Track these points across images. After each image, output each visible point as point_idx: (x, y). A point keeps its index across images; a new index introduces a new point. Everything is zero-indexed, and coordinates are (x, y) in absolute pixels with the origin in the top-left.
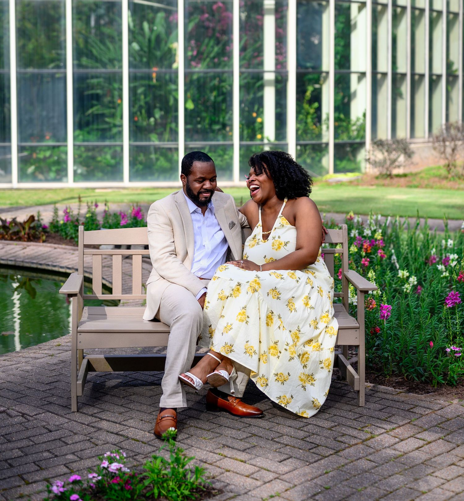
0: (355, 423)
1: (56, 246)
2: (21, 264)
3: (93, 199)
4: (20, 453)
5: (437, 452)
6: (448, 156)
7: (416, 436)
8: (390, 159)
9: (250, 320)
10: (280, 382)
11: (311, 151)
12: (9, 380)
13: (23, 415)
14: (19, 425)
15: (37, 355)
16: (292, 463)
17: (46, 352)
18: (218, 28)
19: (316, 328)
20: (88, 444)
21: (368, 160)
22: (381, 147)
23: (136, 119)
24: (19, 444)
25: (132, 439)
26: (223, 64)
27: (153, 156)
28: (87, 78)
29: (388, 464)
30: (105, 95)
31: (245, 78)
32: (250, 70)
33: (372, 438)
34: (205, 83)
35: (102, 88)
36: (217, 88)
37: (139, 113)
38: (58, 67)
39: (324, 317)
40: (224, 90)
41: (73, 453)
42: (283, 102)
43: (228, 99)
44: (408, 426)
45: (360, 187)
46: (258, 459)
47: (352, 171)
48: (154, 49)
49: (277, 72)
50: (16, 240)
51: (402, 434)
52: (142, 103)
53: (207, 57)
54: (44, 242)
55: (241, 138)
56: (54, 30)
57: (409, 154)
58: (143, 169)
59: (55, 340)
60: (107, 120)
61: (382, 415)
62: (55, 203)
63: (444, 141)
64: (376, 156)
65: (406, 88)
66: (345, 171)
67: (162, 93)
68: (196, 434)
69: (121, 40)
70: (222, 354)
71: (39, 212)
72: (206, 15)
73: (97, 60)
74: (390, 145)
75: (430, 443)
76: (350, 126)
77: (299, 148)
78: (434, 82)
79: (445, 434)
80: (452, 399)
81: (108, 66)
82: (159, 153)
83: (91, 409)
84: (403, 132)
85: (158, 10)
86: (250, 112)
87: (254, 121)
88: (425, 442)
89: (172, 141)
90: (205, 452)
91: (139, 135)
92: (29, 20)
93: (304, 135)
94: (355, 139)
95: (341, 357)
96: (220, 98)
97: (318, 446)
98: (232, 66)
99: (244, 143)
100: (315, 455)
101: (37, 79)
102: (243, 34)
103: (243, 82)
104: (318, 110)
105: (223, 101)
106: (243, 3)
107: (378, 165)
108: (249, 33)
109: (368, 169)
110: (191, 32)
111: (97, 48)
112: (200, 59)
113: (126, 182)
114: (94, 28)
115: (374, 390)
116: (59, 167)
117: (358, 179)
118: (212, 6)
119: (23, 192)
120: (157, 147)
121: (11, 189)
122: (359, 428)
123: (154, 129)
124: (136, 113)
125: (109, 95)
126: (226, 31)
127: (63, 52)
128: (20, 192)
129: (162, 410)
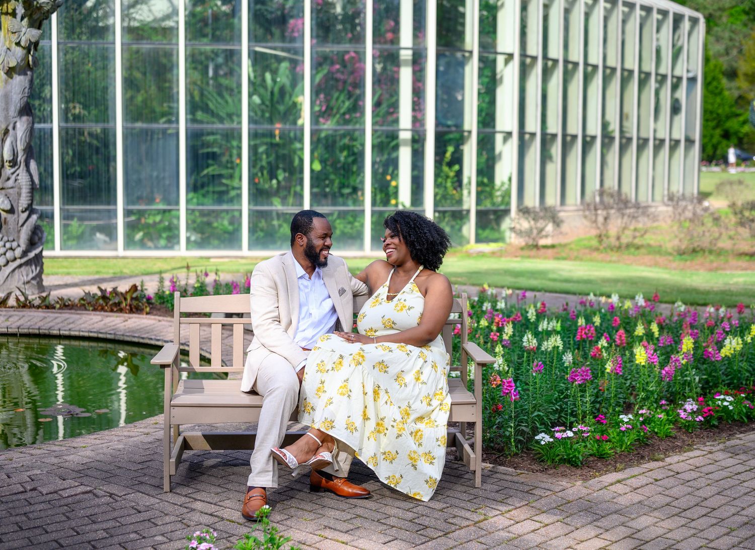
0: (469, 504)
1: (161, 318)
2: (121, 338)
3: (203, 268)
4: (105, 535)
5: (553, 535)
6: (600, 225)
7: (533, 518)
8: (537, 228)
9: (353, 395)
10: (388, 461)
11: (451, 219)
12: (98, 459)
13: (111, 495)
14: (106, 506)
15: (131, 434)
16: (396, 545)
17: (141, 430)
18: (349, 81)
19: (430, 405)
20: (179, 526)
21: (512, 229)
22: (526, 215)
23: (257, 181)
24: (105, 526)
25: (227, 520)
26: (355, 120)
27: (275, 223)
28: (202, 135)
29: (500, 547)
30: (223, 154)
31: (379, 137)
32: (384, 128)
33: (485, 519)
34: (334, 142)
35: (220, 147)
36: (348, 147)
37: (260, 174)
38: (169, 122)
39: (438, 394)
40: (356, 150)
41: (163, 535)
42: (419, 164)
43: (359, 160)
44: (525, 508)
45: (503, 259)
46: (361, 541)
47: (495, 241)
48: (278, 102)
49: (414, 131)
50: (116, 312)
51: (518, 516)
52: (264, 163)
53: (337, 113)
54: (147, 314)
55: (374, 203)
56: (165, 81)
57: (557, 223)
58: (263, 237)
59: (152, 418)
60: (224, 181)
61: (499, 497)
62: (161, 272)
63: (596, 209)
64: (521, 225)
65: (556, 150)
66: (487, 240)
67: (285, 152)
68: (296, 515)
69: (240, 92)
70: (322, 430)
71: (142, 282)
72: (338, 66)
73: (213, 114)
74: (537, 212)
75: (548, 525)
76: (494, 191)
77: (437, 214)
78: (587, 144)
79: (564, 517)
80: (576, 481)
81: (225, 122)
82: (282, 219)
83: (186, 489)
84: (552, 199)
85: (284, 59)
86: (385, 173)
87: (388, 183)
88: (542, 525)
89: (297, 206)
90: (304, 534)
91: (260, 199)
92: (138, 69)
93: (443, 201)
94: (499, 206)
95: (459, 435)
96: (350, 159)
98: (364, 123)
99: (377, 208)
100: (422, 537)
101: (147, 135)
102: (377, 88)
103: (376, 142)
104: (459, 174)
105: (354, 162)
106: (378, 53)
107: (524, 234)
108: (385, 87)
109: (512, 239)
110: (319, 85)
111: (214, 101)
112: (329, 115)
113: (245, 251)
114: (212, 78)
115: (493, 472)
116: (170, 234)
117: (501, 250)
118: (343, 56)
119: (130, 260)
120: (280, 212)
121: (116, 258)
122: (472, 510)
123: (276, 193)
124: (256, 174)
125: (227, 154)
126: (359, 84)
127: (175, 105)
128: (126, 261)
129: (251, 488)
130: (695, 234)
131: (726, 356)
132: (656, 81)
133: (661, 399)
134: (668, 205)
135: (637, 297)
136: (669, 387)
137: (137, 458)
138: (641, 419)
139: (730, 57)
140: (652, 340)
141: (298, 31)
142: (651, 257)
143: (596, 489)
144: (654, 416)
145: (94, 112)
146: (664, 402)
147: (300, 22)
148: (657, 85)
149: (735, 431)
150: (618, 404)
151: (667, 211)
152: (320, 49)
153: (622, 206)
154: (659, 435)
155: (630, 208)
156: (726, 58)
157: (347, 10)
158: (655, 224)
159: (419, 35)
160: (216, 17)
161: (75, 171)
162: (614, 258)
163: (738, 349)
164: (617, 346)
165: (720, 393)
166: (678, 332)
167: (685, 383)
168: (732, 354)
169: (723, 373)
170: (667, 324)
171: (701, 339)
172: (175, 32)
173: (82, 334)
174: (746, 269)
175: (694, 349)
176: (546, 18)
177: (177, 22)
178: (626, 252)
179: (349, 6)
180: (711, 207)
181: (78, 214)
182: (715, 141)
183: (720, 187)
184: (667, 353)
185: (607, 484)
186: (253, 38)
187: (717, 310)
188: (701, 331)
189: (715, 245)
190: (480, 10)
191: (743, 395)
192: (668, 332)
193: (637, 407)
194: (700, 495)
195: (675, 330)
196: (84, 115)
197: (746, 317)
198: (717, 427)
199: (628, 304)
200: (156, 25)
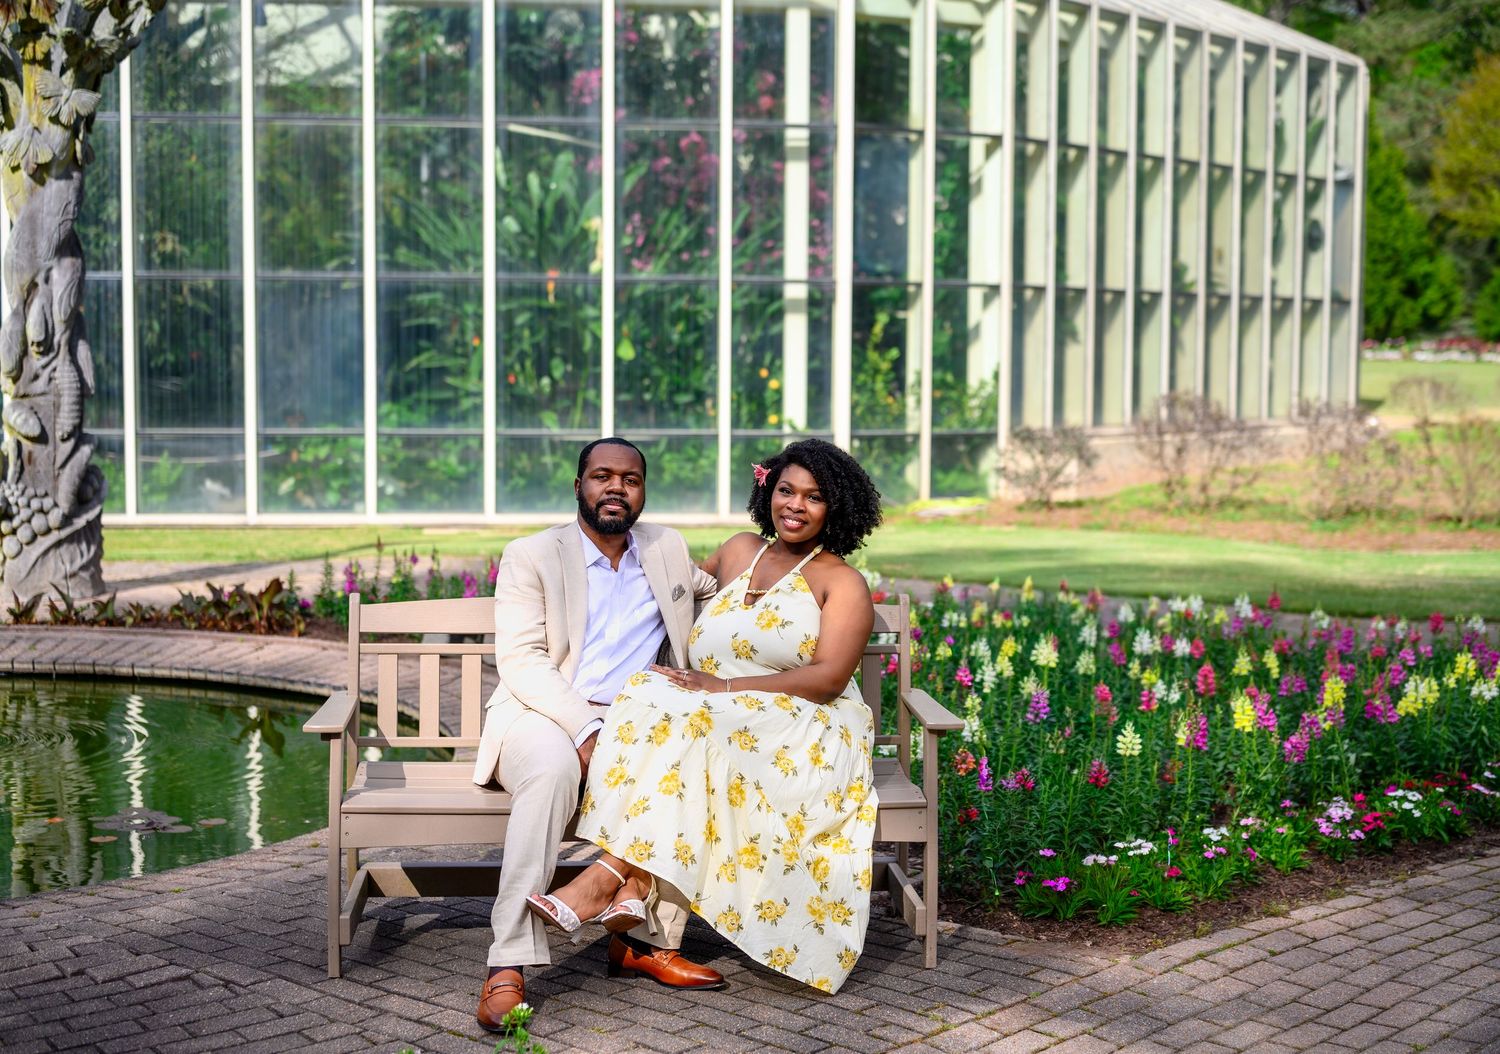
0: (913, 1001)
1: (326, 643)
2: (251, 682)
3: (409, 548)
6: (1168, 463)
7: (1036, 1027)
8: (1047, 469)
9: (688, 793)
10: (769, 921)
11: (883, 452)
12: (203, 914)
13: (227, 984)
14: (216, 1004)
15: (267, 866)
17: (287, 858)
18: (689, 189)
19: (840, 809)
20: (357, 1042)
21: (1001, 472)
22: (1027, 444)
23: (512, 379)
24: (215, 1043)
25: (450, 1032)
26: (699, 263)
27: (548, 459)
28: (408, 291)
30: (448, 329)
31: (745, 295)
32: (756, 278)
33: (944, 1030)
34: (660, 305)
35: (443, 315)
36: (686, 316)
37: (517, 367)
38: (345, 267)
39: (854, 789)
40: (701, 321)
42: (823, 347)
43: (708, 339)
44: (1020, 1007)
45: (983, 529)
47: (968, 493)
48: (552, 229)
49: (812, 283)
50: (242, 631)
51: (1007, 1023)
52: (526, 346)
53: (665, 249)
54: (301, 635)
55: (736, 422)
56: (337, 189)
57: (1087, 458)
58: (525, 487)
59: (308, 836)
60: (450, 380)
61: (969, 985)
62: (327, 556)
63: (1161, 433)
64: (1017, 463)
65: (1084, 319)
66: (954, 493)
67: (567, 324)
68: (581, 1023)
69: (480, 211)
70: (628, 860)
71: (292, 574)
72: (667, 161)
73: (428, 252)
74: (1049, 439)
76: (965, 399)
77: (857, 443)
78: (1144, 308)
79: (1095, 1024)
80: (1119, 955)
81: (452, 267)
82: (559, 453)
83: (370, 972)
84: (1078, 413)
85: (565, 146)
86: (757, 364)
87: (762, 384)
88: (1053, 1040)
89: (589, 427)
91: (518, 415)
92: (285, 166)
93: (869, 418)
94: (975, 426)
95: (894, 868)
96: (691, 338)
97: (831, 1045)
98: (717, 268)
99: (741, 432)
101: (302, 291)
102: (742, 202)
103: (740, 304)
104: (899, 365)
105: (699, 343)
106: (743, 136)
107: (1023, 481)
108: (757, 200)
109: (1001, 490)
110: (631, 195)
111: (431, 228)
112: (650, 254)
113: (489, 514)
114: (426, 184)
115: (960, 937)
116: (347, 482)
117: (979, 512)
118: (677, 140)
119: (269, 533)
120: (557, 439)
121: (244, 527)
122: (920, 1011)
123: (550, 402)
124: (511, 367)
125: (456, 328)
126: (707, 194)
127: (356, 235)
128: (261, 533)
129: (494, 971)
130: (1351, 481)
131: (1408, 714)
132: (1276, 187)
133: (1283, 797)
134: (1298, 425)
135: (1238, 602)
136: (1299, 774)
137: (278, 912)
138: (1244, 836)
139: (1419, 140)
140: (1267, 683)
141: (591, 94)
142: (1266, 523)
143: (1158, 971)
144: (1269, 830)
145: (202, 249)
146: (1288, 803)
147: (594, 76)
148: (1278, 195)
149: (1425, 859)
150: (1200, 808)
151: (1297, 437)
152: (632, 128)
153: (1211, 426)
154: (1279, 867)
155: (1226, 430)
156: (1410, 142)
157: (684, 53)
158: (1274, 462)
159: (823, 100)
160: (434, 67)
161: (165, 361)
162: (1196, 527)
163: (1432, 701)
164: (1198, 695)
165: (1396, 786)
166: (1316, 667)
167: (1329, 767)
168: (1419, 711)
169: (1402, 747)
170: (1295, 654)
171: (1360, 682)
172: (356, 95)
173: (175, 674)
174: (1448, 547)
175: (1346, 701)
176: (1063, 68)
177: (360, 77)
178: (1219, 515)
179: (688, 46)
180: (1381, 429)
181: (170, 444)
182: (1390, 300)
183: (1399, 389)
184: (1294, 707)
185: (1178, 962)
186: (504, 106)
187: (1392, 625)
188: (1360, 665)
189: (1389, 500)
190: (938, 53)
191: (1441, 790)
192: (1297, 669)
193: (1236, 812)
194: (1357, 982)
195: (1311, 665)
196: (182, 255)
197: (1446, 640)
198: (1390, 851)
199: (1220, 615)
200: (320, 83)
